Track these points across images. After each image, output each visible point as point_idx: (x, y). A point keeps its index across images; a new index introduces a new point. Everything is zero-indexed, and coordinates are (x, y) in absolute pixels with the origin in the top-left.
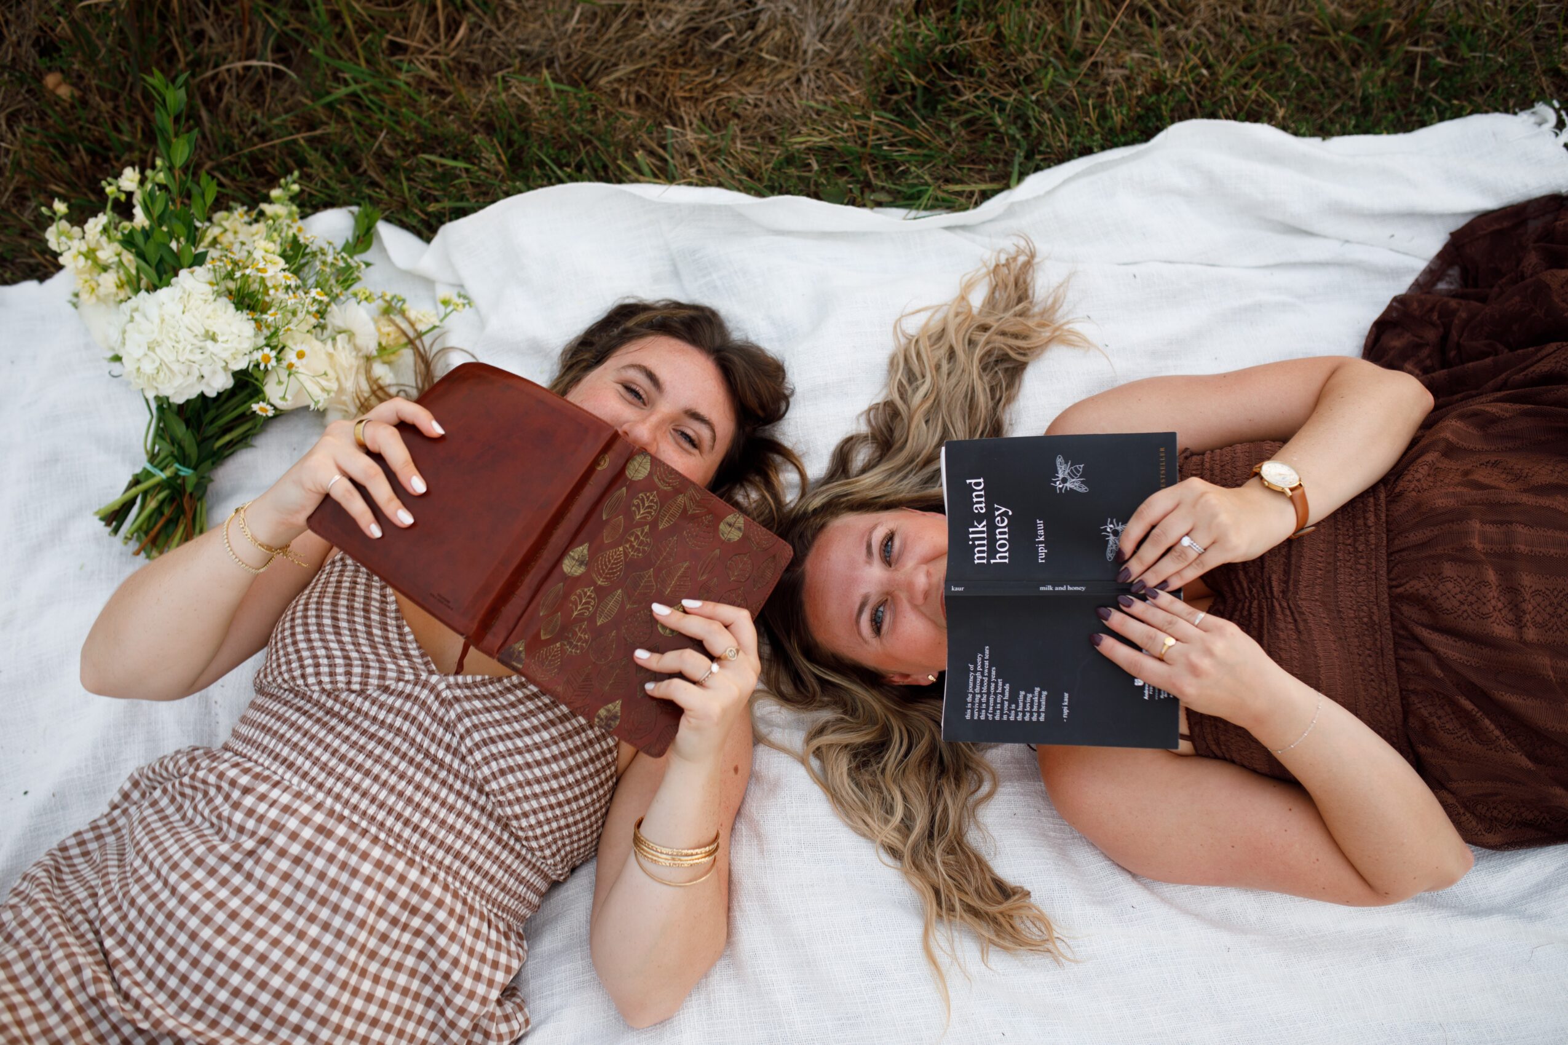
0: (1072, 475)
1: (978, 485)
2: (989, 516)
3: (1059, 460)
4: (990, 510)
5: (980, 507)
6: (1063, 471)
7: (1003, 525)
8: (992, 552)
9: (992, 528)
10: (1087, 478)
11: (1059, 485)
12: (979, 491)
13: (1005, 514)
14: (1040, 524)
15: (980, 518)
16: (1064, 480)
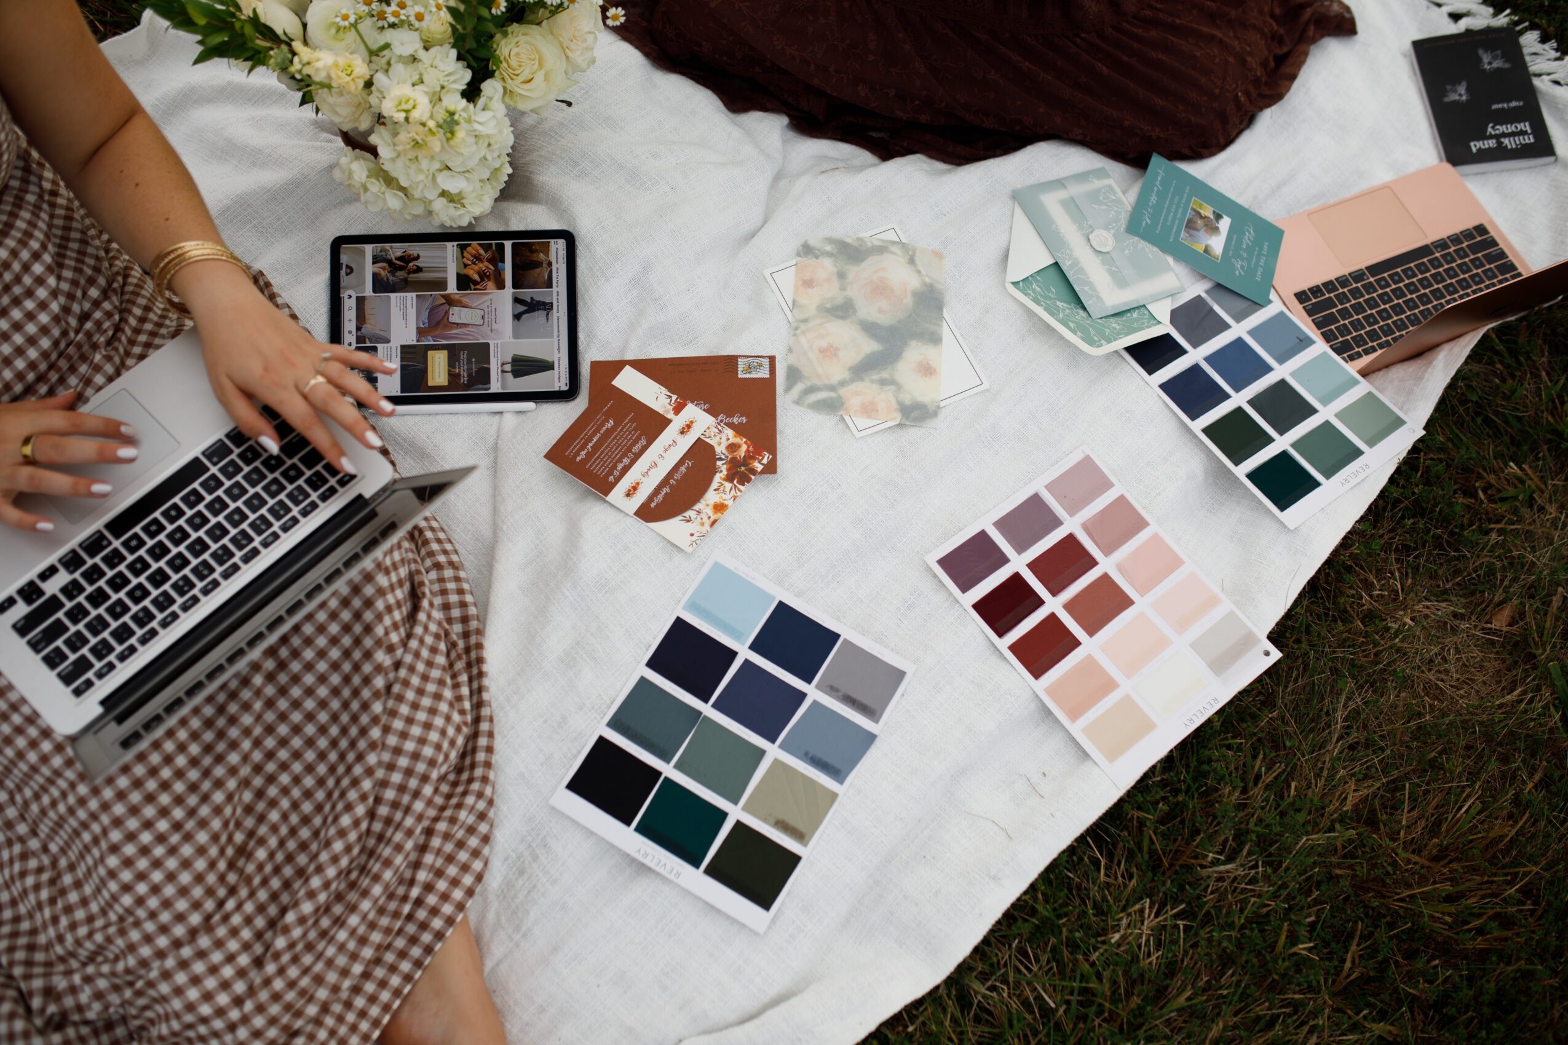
0: (1455, 91)
1: (1475, 146)
2: (1498, 137)
3: (1446, 100)
4: (1491, 137)
5: (1492, 143)
6: (1453, 97)
7: (1501, 129)
8: (1523, 133)
9: (1504, 135)
10: (1456, 82)
11: (1464, 98)
12: (1480, 144)
13: (1493, 127)
14: (1495, 107)
15: (1500, 143)
16: (1460, 95)
